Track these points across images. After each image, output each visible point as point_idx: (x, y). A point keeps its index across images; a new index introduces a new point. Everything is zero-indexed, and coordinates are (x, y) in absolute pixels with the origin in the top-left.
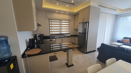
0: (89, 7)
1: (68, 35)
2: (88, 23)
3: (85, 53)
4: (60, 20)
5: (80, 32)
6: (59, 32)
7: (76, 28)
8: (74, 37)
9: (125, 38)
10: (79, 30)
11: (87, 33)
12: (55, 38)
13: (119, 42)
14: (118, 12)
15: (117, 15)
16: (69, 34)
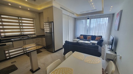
0: (52, 7)
1: (34, 36)
2: (52, 23)
3: (53, 53)
4: (18, 17)
5: (47, 32)
6: (19, 33)
7: (42, 28)
8: (41, 38)
9: (81, 35)
10: (45, 30)
11: (53, 32)
12: (12, 41)
13: (78, 38)
14: (75, 16)
15: (75, 18)
16: (35, 34)
